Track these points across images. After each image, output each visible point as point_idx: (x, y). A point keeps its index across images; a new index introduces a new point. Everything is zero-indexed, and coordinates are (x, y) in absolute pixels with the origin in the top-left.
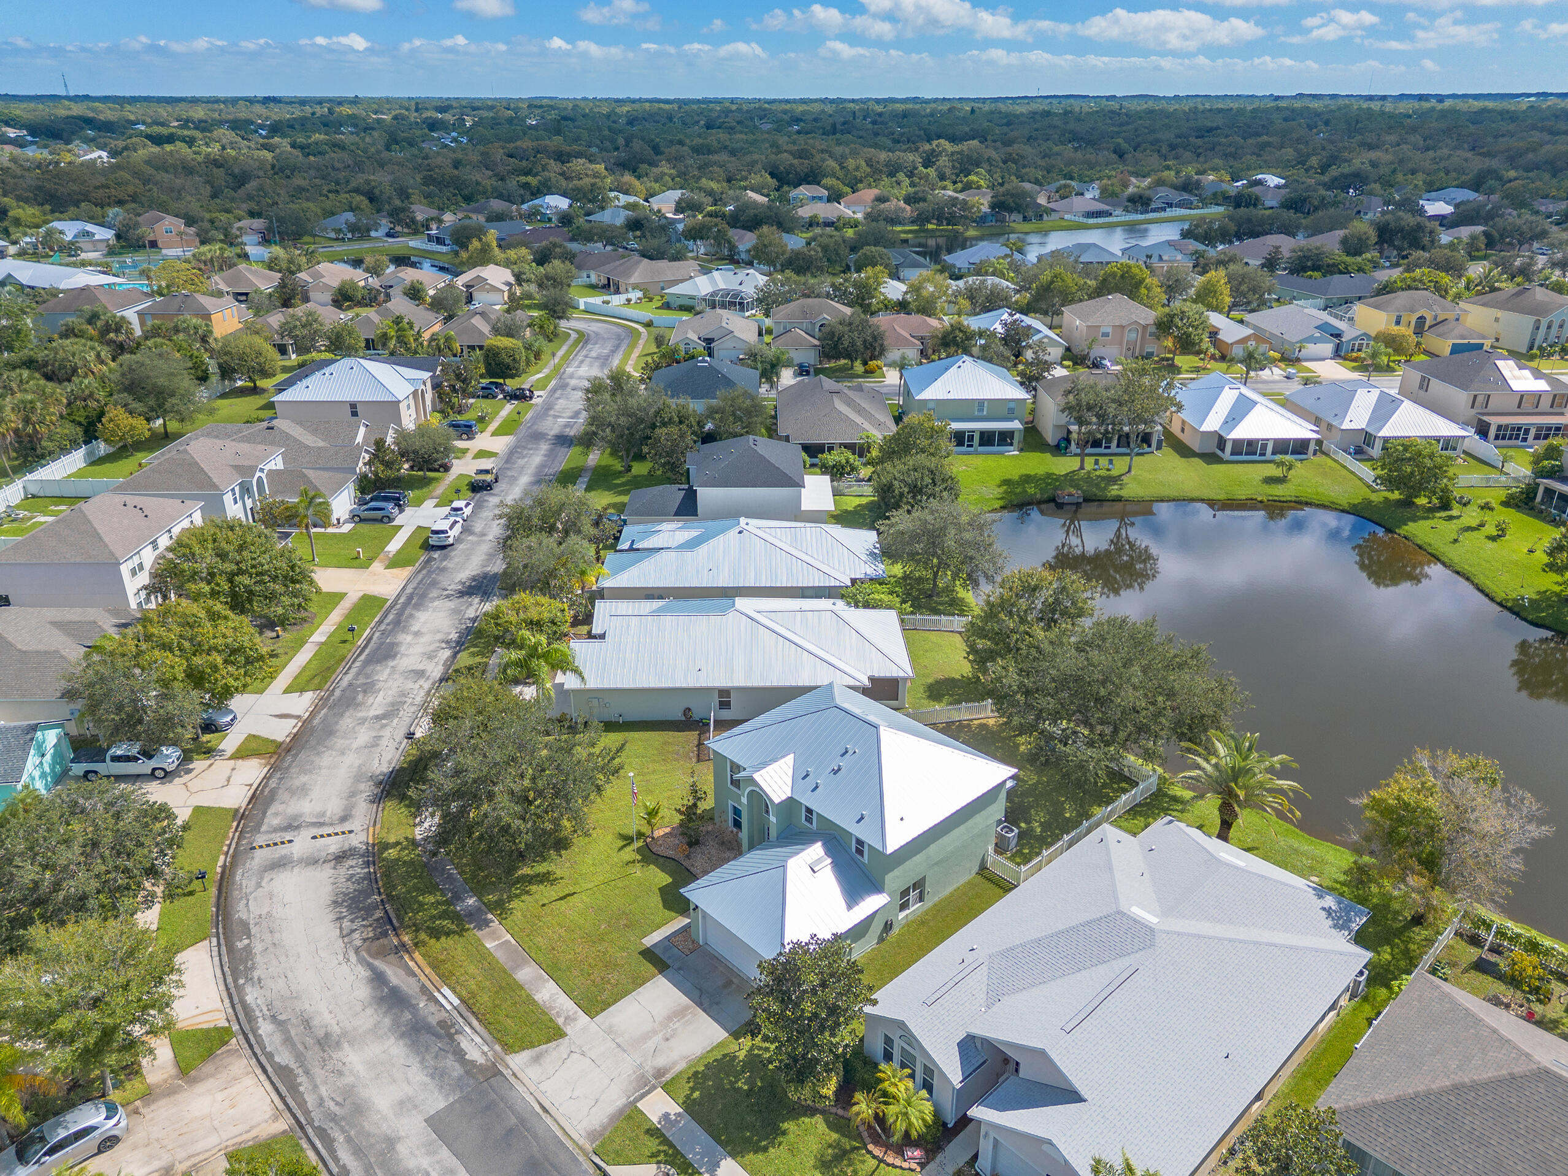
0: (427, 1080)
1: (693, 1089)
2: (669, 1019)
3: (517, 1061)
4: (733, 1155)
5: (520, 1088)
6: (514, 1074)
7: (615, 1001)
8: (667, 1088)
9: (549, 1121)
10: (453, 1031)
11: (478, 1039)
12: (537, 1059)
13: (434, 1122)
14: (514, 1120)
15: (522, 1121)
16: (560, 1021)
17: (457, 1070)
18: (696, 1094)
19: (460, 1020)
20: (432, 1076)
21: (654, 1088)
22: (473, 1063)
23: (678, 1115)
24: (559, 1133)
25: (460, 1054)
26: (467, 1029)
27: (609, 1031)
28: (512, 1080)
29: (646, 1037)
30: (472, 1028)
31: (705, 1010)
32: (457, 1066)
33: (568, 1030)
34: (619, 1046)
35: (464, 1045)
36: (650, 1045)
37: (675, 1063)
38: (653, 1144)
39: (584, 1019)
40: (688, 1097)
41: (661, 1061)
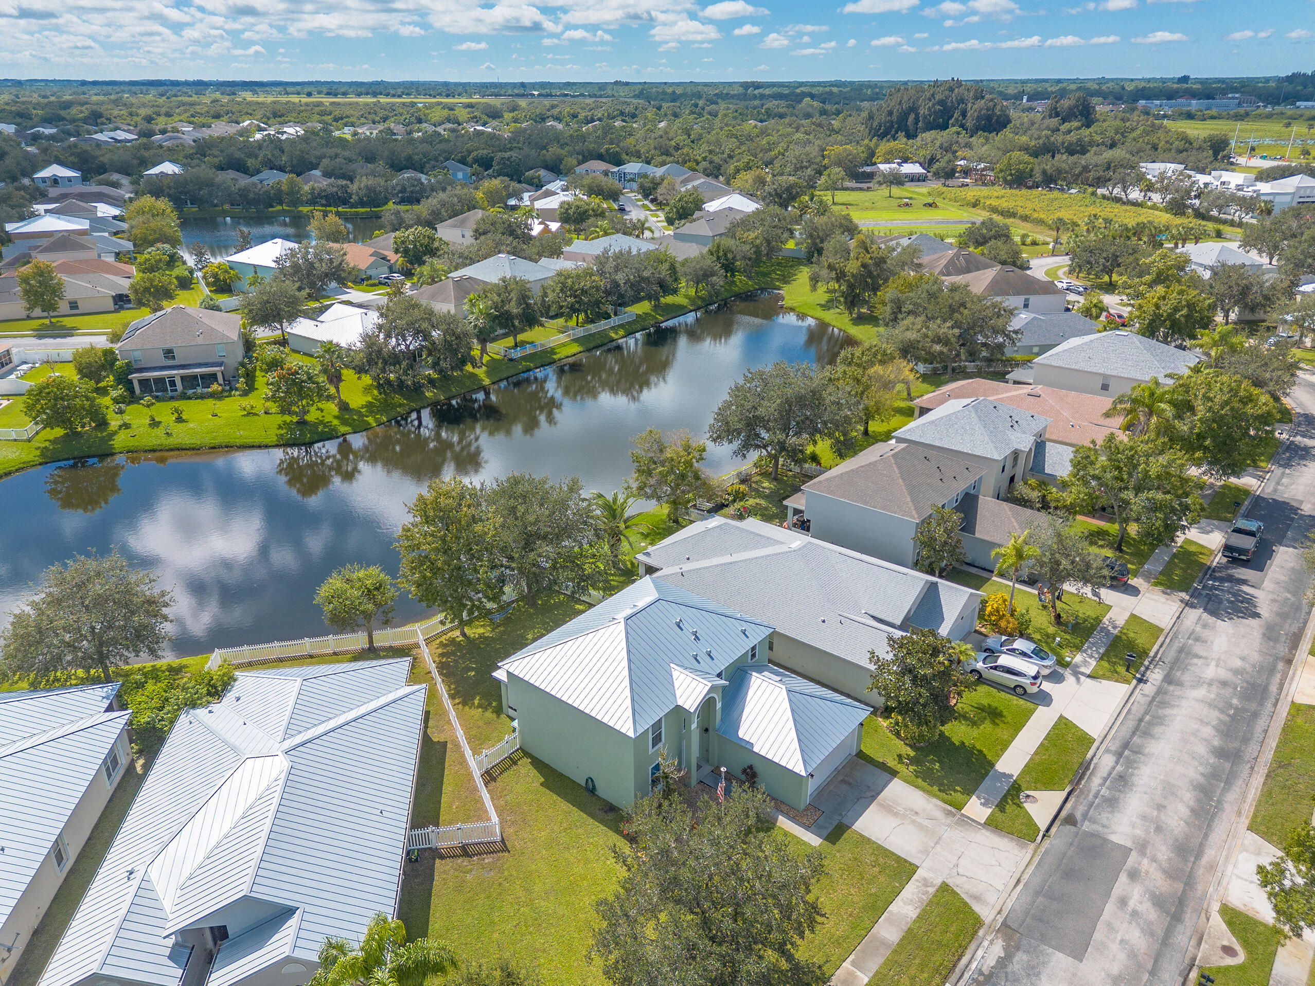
0: (1044, 977)
1: (956, 791)
2: (896, 815)
3: (986, 913)
4: (992, 765)
5: (1009, 905)
6: (999, 913)
7: (893, 854)
8: (959, 807)
9: (1026, 877)
10: (981, 978)
11: (980, 953)
12: (978, 898)
13: (1078, 953)
14: (1041, 899)
15: (1037, 893)
16: (932, 890)
17: (1020, 958)
18: (958, 788)
19: (966, 976)
20: (1038, 974)
21: (963, 815)
22: (1005, 949)
23: (979, 798)
24: (1032, 868)
25: (1002, 963)
26: (974, 966)
27: (926, 852)
28: (1005, 913)
29: (920, 827)
30: (970, 962)
31: (879, 794)
32: (1016, 959)
33: (938, 882)
34: (937, 843)
35: (991, 962)
36: (926, 823)
37: (936, 806)
38: (1009, 808)
39: (920, 873)
40: (963, 793)
41: (939, 814)
